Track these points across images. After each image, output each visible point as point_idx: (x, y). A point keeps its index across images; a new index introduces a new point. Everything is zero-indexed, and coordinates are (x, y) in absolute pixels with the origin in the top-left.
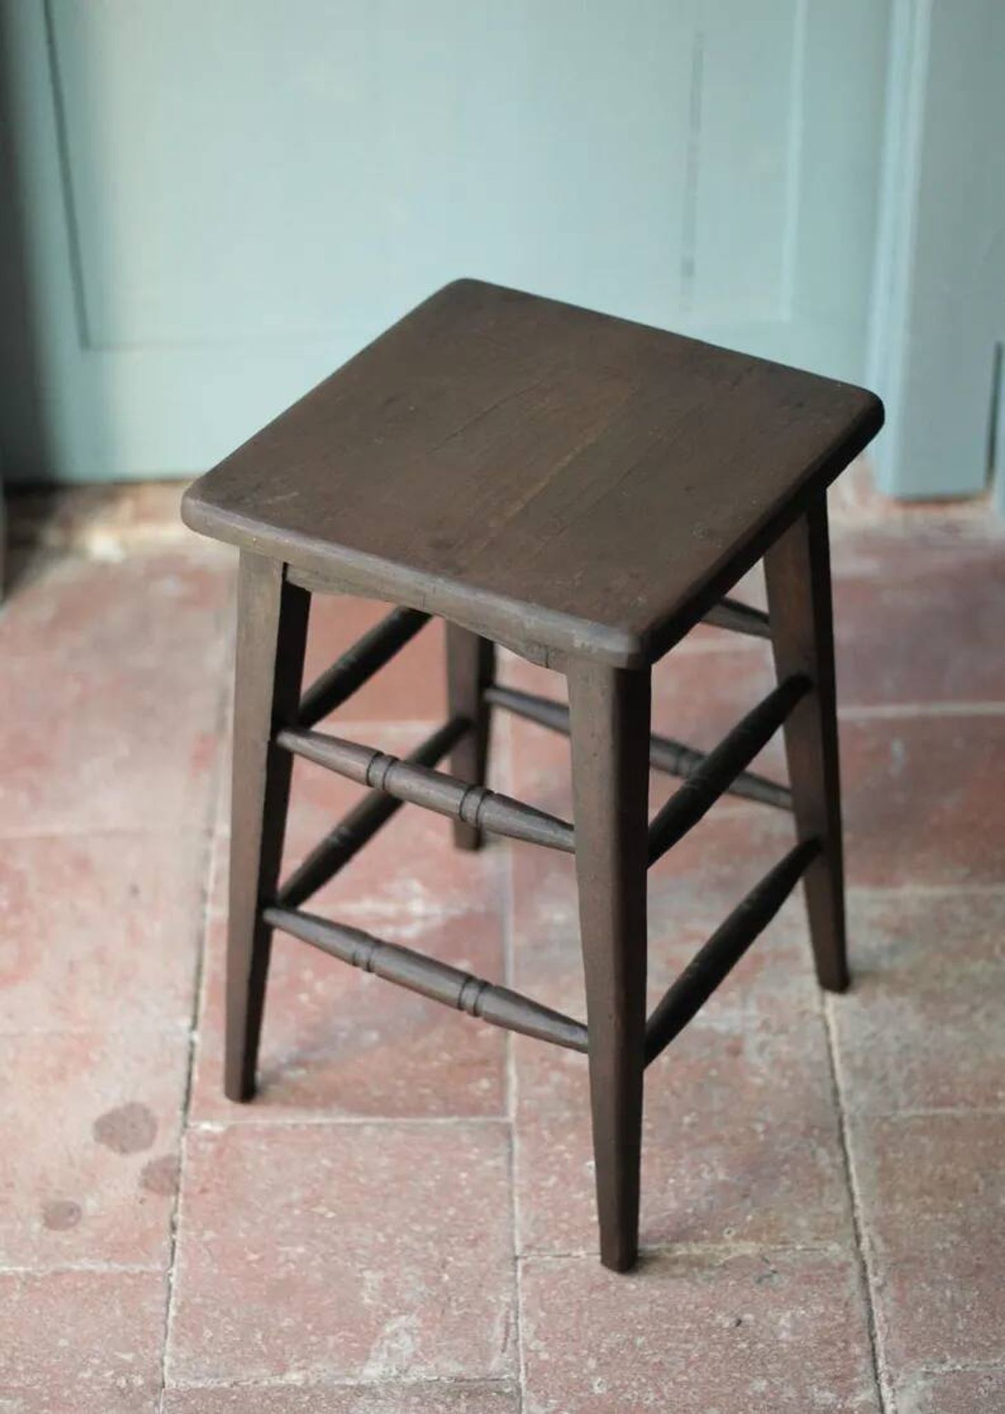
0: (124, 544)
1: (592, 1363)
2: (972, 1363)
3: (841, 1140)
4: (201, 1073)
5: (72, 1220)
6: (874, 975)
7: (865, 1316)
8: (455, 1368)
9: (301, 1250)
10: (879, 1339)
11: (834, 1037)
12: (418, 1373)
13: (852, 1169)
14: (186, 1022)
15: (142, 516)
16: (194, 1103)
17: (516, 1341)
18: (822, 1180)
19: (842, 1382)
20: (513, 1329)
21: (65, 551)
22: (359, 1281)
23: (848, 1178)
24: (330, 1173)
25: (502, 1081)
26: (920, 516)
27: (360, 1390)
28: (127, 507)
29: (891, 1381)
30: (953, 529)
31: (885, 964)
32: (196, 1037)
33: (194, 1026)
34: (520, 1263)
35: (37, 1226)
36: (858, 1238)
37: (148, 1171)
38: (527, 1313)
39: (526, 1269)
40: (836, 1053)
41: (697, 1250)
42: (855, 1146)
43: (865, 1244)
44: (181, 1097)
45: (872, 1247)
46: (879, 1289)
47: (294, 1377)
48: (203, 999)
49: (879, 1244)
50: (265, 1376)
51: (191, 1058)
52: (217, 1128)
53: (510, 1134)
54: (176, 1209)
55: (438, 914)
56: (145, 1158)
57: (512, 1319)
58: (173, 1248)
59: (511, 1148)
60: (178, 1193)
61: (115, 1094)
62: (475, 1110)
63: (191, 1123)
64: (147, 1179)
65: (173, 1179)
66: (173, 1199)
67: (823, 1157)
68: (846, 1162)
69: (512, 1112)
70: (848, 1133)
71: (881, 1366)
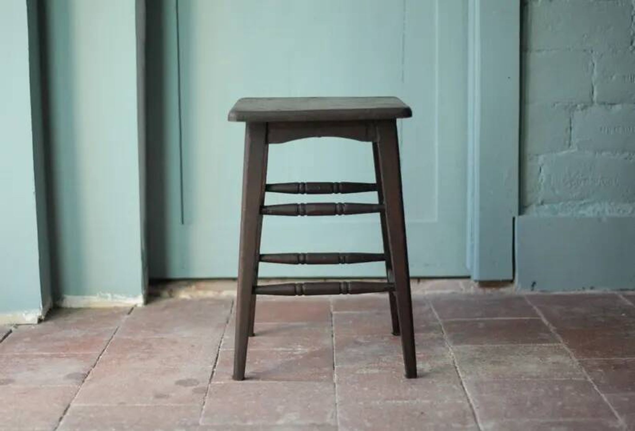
0: (191, 296)
1: (366, 421)
2: (514, 420)
3: (461, 384)
4: (216, 374)
5: (166, 397)
7: (471, 412)
8: (312, 422)
10: (477, 417)
12: (299, 422)
13: (466, 390)
14: (212, 366)
15: (198, 289)
16: (213, 378)
17: (336, 417)
18: (454, 390)
19: (464, 423)
21: (171, 296)
22: (277, 408)
24: (265, 390)
25: (332, 376)
26: (488, 291)
27: (275, 425)
28: (194, 287)
29: (482, 423)
30: (502, 293)
32: (215, 369)
33: (215, 366)
34: (338, 405)
35: (151, 398)
36: (469, 400)
37: (195, 389)
38: (341, 413)
39: (340, 405)
43: (471, 401)
44: (210, 378)
45: (474, 400)
46: (478, 408)
47: (250, 423)
48: (218, 363)
49: (477, 401)
50: (238, 423)
51: (213, 372)
52: (222, 382)
53: (334, 384)
54: (206, 395)
55: (307, 350)
56: (194, 387)
57: (335, 414)
58: (204, 403)
59: (335, 386)
60: (206, 393)
61: (183, 377)
62: (322, 380)
63: (212, 383)
64: (195, 391)
65: (206, 391)
66: (204, 394)
67: (455, 387)
68: (464, 388)
69: (335, 380)
70: (464, 383)
71: (478, 420)
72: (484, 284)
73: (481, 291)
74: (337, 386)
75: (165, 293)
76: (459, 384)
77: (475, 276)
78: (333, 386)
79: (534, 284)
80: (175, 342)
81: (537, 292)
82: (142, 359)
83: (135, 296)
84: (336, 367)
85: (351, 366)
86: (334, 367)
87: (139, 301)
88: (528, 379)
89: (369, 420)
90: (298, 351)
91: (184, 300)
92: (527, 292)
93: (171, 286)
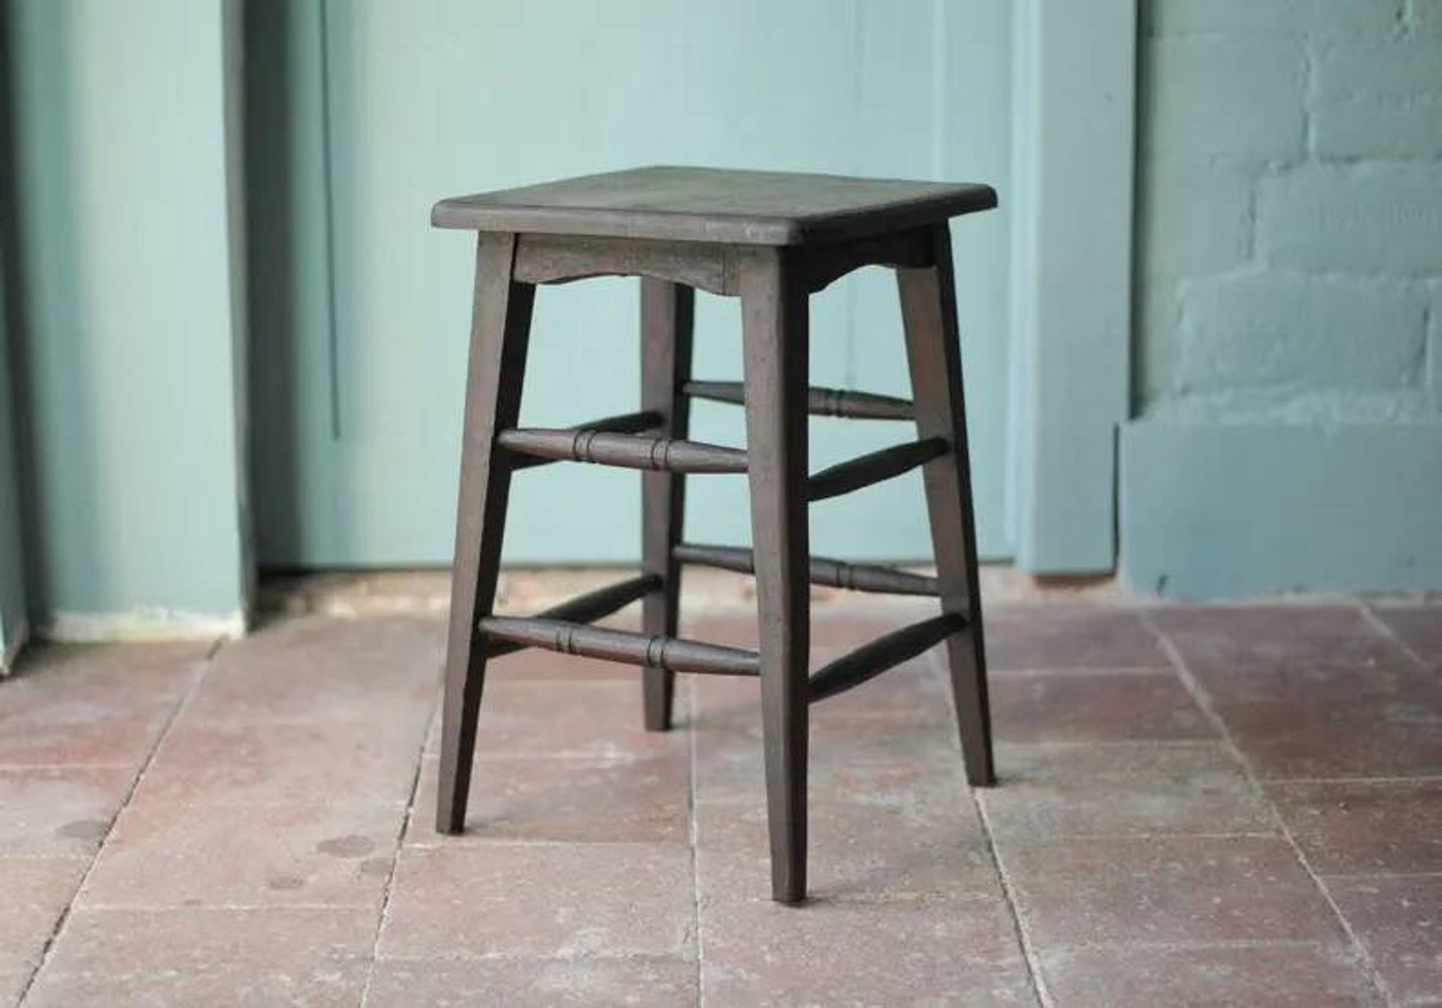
0: (358, 611)
1: (765, 948)
2: (1110, 944)
3: (990, 849)
4: (414, 822)
5: (295, 885)
6: (1015, 779)
7: (1013, 923)
8: (639, 951)
9: (501, 899)
10: (1026, 936)
11: (982, 807)
12: (608, 953)
13: (1000, 862)
14: (404, 802)
15: (372, 592)
16: (407, 836)
17: (696, 938)
18: (972, 865)
19: (994, 953)
20: (693, 934)
21: (309, 609)
22: (556, 912)
23: (996, 866)
25: (685, 825)
26: (1059, 597)
27: (553, 960)
28: (363, 587)
29: (1036, 953)
30: (1087, 602)
31: (1028, 774)
32: (411, 810)
33: (411, 803)
34: (700, 906)
35: (262, 888)
36: (1006, 892)
37: (365, 864)
38: (706, 926)
39: (705, 907)
40: (985, 816)
41: (861, 897)
42: (1000, 851)
43: (1011, 893)
44: (398, 833)
45: (1018, 894)
46: (1025, 913)
47: (493, 955)
48: (419, 792)
49: (1025, 894)
50: (466, 954)
51: (407, 818)
52: (429, 846)
53: (693, 849)
54: (390, 881)
55: (630, 757)
56: (363, 859)
57: (692, 928)
58: (386, 899)
59: (693, 855)
60: (391, 874)
61: (336, 831)
62: (661, 839)
63: (405, 845)
64: (364, 868)
65: (388, 868)
66: (387, 878)
67: (973, 856)
68: (994, 859)
69: (694, 840)
70: (995, 847)
71: (1027, 947)
72: (1047, 580)
73: (1038, 597)
74: (698, 854)
75: (296, 603)
76: (983, 850)
77: (1027, 561)
78: (689, 853)
79: (1162, 582)
80: (316, 737)
81: (1169, 600)
82: (237, 783)
83: (224, 614)
84: (696, 802)
85: (733, 801)
86: (691, 805)
87: (234, 625)
88: (1146, 836)
89: (775, 948)
90: (609, 759)
91: (342, 623)
92: (1147, 601)
93: (310, 585)
